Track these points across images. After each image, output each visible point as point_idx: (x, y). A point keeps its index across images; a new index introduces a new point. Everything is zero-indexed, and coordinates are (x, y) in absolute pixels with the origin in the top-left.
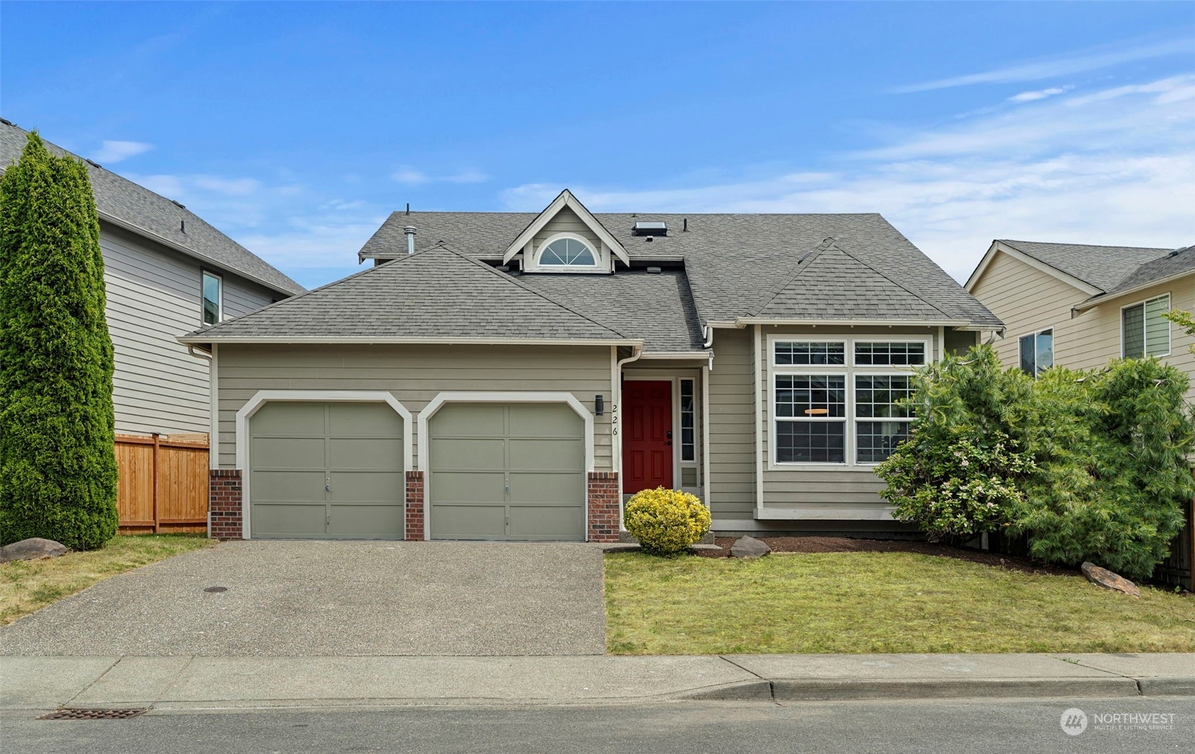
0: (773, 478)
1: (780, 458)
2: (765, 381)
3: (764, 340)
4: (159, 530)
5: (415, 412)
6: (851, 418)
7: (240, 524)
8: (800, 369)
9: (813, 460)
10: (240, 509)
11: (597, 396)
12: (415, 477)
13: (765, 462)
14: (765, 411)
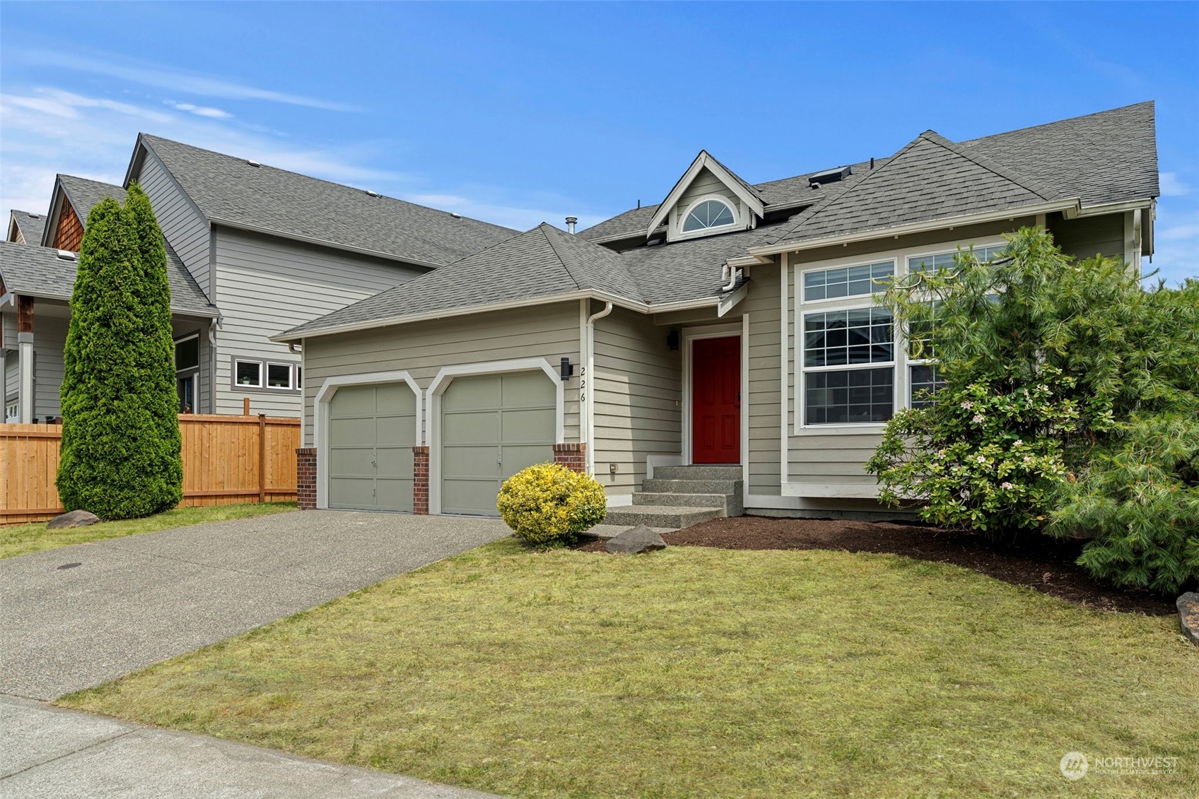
0: (801, 444)
1: (809, 420)
2: (791, 323)
3: (791, 273)
4: (268, 499)
5: (424, 389)
6: (901, 362)
7: (315, 496)
8: (834, 304)
9: (852, 421)
10: (315, 482)
11: (562, 359)
12: (421, 453)
13: (791, 425)
14: (791, 361)
